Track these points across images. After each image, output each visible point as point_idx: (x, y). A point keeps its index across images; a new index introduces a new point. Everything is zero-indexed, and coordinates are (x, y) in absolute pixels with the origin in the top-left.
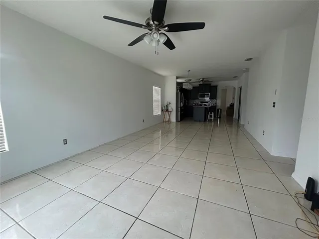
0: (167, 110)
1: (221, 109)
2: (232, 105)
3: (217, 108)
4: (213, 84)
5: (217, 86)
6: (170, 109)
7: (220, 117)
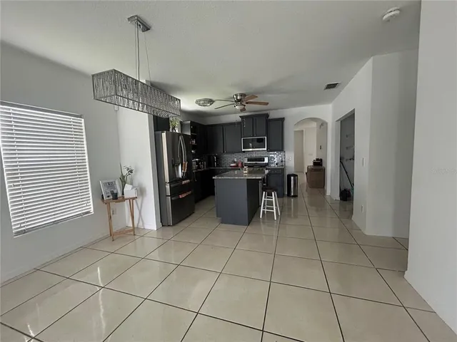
0: (115, 197)
1: (295, 176)
2: (319, 163)
3: (287, 173)
4: (273, 115)
5: (282, 120)
6: (129, 191)
7: (295, 196)
